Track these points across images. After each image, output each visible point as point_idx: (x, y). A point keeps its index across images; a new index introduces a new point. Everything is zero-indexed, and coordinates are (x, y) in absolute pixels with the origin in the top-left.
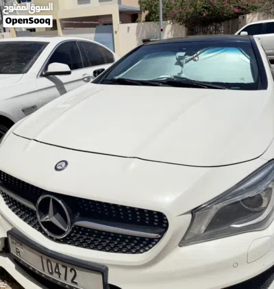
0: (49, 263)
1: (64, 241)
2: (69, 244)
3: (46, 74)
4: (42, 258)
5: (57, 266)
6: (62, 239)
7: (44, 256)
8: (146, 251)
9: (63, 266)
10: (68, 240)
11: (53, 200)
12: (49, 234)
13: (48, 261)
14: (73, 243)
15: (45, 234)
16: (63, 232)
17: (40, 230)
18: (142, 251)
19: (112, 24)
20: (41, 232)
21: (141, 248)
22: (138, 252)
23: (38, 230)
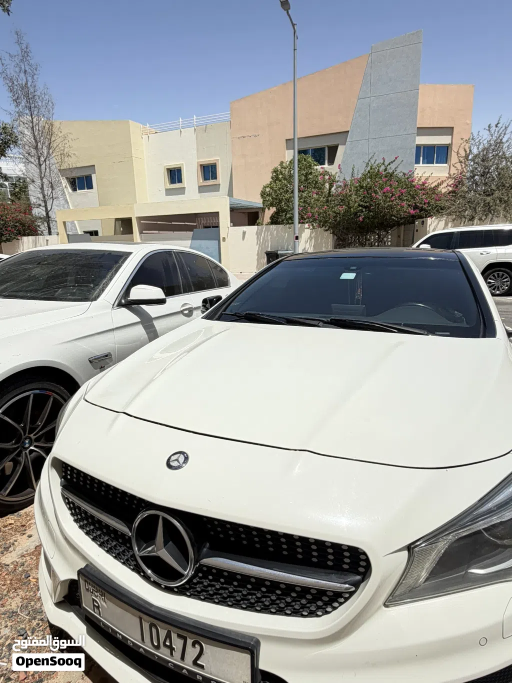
0: (154, 630)
1: (181, 591)
2: (189, 596)
3: (126, 302)
4: (141, 619)
5: (169, 636)
6: (176, 587)
7: (144, 617)
8: (327, 613)
9: (179, 636)
10: (188, 590)
11: (164, 519)
12: (154, 577)
13: (152, 625)
14: (196, 595)
15: (146, 578)
16: (180, 576)
17: (137, 570)
18: (319, 613)
19: (218, 227)
20: (139, 573)
21: (319, 608)
22: (312, 614)
23: (133, 570)
